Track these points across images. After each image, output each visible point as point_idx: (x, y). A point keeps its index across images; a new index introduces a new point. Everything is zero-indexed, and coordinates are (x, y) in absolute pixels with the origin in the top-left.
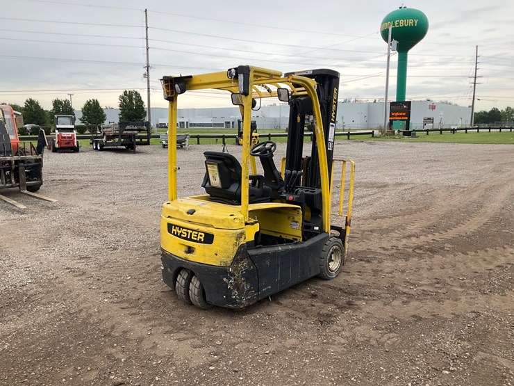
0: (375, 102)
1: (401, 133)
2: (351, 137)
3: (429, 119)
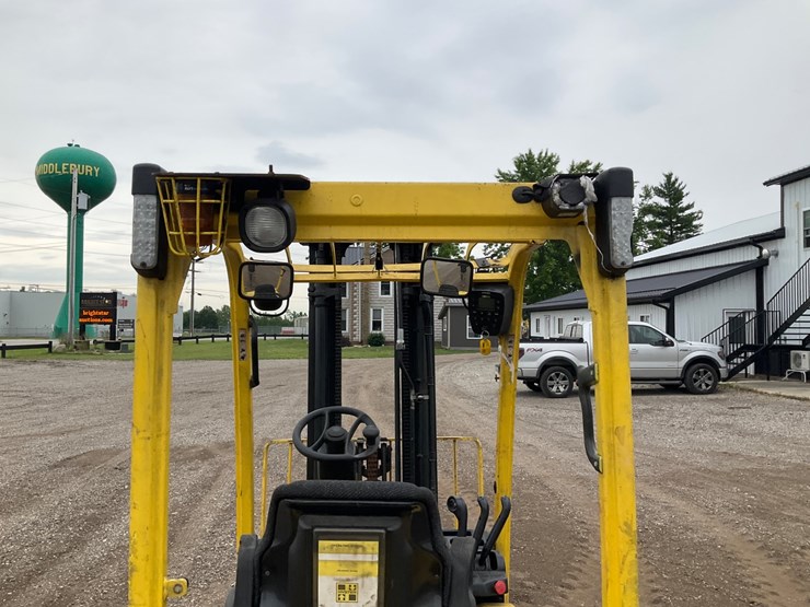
0: (23, 290)
1: (101, 346)
2: (8, 353)
3: (127, 321)
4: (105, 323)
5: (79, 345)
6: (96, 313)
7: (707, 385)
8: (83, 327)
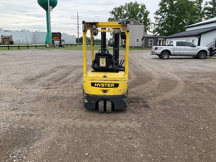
0: (36, 32)
1: (58, 46)
2: (37, 47)
3: (63, 40)
4: (58, 40)
5: (53, 46)
6: (56, 38)
7: (204, 57)
8: (53, 41)
